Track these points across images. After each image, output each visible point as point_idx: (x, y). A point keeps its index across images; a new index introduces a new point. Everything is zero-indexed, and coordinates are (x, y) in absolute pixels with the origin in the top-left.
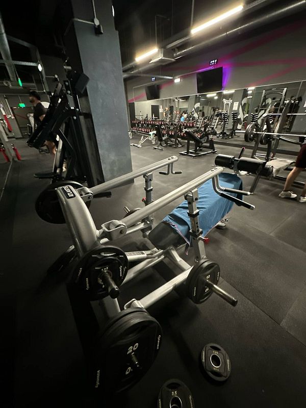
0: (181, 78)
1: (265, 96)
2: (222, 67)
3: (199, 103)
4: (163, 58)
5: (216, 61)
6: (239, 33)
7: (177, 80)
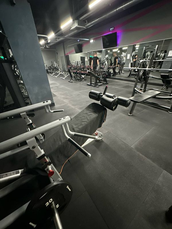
0: (94, 39)
1: (145, 50)
2: (116, 32)
3: (108, 55)
4: (78, 26)
5: (113, 28)
6: (124, 9)
7: (92, 41)
